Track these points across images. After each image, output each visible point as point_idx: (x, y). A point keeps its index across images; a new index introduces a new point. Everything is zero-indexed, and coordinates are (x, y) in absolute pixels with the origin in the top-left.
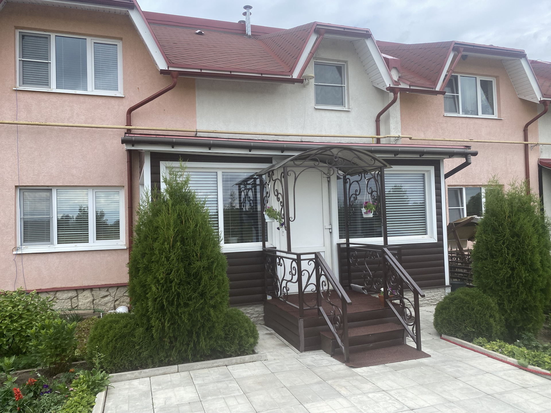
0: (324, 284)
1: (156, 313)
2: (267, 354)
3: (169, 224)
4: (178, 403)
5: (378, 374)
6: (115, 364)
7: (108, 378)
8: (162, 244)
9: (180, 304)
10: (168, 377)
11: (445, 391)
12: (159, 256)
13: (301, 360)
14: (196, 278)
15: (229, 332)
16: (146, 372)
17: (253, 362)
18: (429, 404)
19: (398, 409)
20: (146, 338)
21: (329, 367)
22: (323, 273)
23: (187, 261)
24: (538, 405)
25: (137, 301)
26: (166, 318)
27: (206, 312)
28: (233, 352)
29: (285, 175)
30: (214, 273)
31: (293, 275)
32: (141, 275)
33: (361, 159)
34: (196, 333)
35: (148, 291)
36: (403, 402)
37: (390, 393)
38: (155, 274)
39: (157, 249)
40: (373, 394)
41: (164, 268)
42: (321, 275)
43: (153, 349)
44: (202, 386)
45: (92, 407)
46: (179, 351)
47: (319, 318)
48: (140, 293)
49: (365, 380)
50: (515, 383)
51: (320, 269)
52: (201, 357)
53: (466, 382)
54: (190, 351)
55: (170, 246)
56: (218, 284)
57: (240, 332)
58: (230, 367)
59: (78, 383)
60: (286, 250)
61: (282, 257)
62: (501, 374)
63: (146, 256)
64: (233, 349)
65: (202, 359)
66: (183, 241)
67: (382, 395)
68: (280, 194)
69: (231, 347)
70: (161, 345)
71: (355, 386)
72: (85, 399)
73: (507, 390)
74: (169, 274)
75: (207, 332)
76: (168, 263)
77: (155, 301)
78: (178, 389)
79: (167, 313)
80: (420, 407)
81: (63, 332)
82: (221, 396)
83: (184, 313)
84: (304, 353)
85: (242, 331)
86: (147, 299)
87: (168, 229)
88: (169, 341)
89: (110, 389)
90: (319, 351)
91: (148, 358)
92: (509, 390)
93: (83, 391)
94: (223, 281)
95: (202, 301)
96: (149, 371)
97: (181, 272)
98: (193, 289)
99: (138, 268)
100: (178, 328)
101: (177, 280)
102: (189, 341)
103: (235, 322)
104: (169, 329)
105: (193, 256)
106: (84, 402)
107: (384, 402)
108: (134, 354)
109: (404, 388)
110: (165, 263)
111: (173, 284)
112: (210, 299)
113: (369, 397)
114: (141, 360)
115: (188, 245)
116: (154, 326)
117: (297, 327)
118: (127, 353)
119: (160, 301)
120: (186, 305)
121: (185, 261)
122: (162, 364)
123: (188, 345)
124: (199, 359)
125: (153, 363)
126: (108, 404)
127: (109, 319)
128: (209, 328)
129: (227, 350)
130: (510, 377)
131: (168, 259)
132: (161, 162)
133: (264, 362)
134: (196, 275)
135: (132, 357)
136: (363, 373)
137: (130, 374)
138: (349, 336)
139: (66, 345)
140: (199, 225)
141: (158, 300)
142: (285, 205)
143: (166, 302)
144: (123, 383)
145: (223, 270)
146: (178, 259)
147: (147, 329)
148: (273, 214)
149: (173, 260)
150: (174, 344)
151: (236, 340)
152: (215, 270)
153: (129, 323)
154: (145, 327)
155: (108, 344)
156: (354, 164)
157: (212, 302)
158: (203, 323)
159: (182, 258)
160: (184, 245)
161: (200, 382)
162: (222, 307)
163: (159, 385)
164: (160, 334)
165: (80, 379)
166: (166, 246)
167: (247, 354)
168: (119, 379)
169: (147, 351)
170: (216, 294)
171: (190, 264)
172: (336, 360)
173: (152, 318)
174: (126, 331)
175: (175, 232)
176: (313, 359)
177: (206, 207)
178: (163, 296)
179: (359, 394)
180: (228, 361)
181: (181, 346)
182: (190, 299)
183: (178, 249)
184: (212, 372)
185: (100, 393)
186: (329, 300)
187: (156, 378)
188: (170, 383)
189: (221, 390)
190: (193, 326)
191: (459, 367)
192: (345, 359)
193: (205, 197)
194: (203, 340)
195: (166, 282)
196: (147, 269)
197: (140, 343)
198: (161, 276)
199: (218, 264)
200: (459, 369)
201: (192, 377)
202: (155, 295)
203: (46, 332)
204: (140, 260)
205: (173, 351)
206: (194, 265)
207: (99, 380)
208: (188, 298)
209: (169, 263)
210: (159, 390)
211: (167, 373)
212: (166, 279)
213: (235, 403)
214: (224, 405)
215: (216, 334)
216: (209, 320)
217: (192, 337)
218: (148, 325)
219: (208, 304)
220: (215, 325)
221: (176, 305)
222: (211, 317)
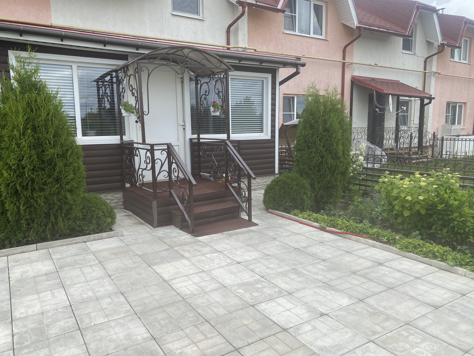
0: (175, 170)
1: (11, 197)
2: (124, 231)
3: (17, 112)
4: (35, 275)
5: (216, 240)
8: (12, 132)
9: (35, 189)
10: (26, 255)
11: (265, 248)
12: (8, 142)
13: (153, 234)
14: (50, 165)
15: (87, 213)
16: (3, 252)
17: (110, 238)
18: (253, 258)
19: (229, 264)
21: (177, 237)
22: (174, 161)
23: (40, 148)
24: (329, 253)
26: (21, 202)
27: (63, 196)
28: (91, 231)
29: (138, 71)
30: (69, 160)
31: (147, 164)
33: (209, 61)
34: (54, 215)
36: (233, 258)
37: (224, 253)
38: (6, 160)
39: (6, 135)
40: (210, 255)
41: (15, 155)
42: (173, 163)
43: (10, 231)
44: (59, 260)
46: (37, 232)
47: (171, 199)
49: (205, 244)
50: (316, 239)
51: (172, 158)
52: (60, 236)
53: (281, 241)
54: (48, 231)
55: (20, 133)
56: (74, 170)
57: (98, 213)
58: (88, 244)
60: (141, 142)
61: (138, 148)
62: (307, 234)
64: (91, 228)
65: (62, 238)
66: (34, 129)
67: (218, 254)
68: (134, 88)
69: (90, 227)
70: (18, 227)
71: (196, 250)
73: (310, 245)
74: (20, 160)
75: (65, 214)
76: (19, 149)
77: (8, 187)
78: (35, 263)
79: (21, 197)
80: (245, 261)
82: (77, 266)
83: (40, 197)
84: (157, 229)
85: (100, 212)
87: (17, 116)
88: (26, 223)
90: (170, 226)
91: (5, 240)
92: (311, 244)
94: (79, 168)
95: (57, 186)
96: (6, 251)
97: (33, 158)
98: (48, 175)
100: (35, 211)
101: (30, 166)
102: (47, 223)
103: (93, 205)
104: (26, 212)
105: (46, 144)
107: (218, 260)
109: (235, 249)
110: (16, 149)
111: (26, 170)
112: (65, 184)
113: (207, 257)
115: (40, 133)
116: (9, 209)
117: (151, 208)
119: (13, 186)
120: (42, 190)
121: (38, 149)
122: (19, 244)
123: (46, 226)
124: (59, 238)
125: (10, 244)
129: (86, 230)
130: (313, 236)
131: (18, 145)
132: (9, 51)
133: (121, 238)
134: (50, 162)
136: (204, 240)
138: (195, 212)
140: (51, 114)
141: (11, 185)
142: (139, 99)
143: (20, 187)
145: (78, 158)
146: (30, 146)
148: (129, 109)
149: (24, 147)
150: (32, 225)
151: (94, 220)
152: (70, 157)
156: (203, 65)
157: (68, 187)
158: (61, 206)
159: (34, 145)
160: (35, 133)
161: (57, 257)
162: (79, 191)
163: (17, 262)
164: (15, 217)
166: (15, 133)
167: (105, 232)
169: (4, 233)
170: (72, 180)
171: (43, 151)
172: (184, 232)
173: (5, 203)
175: (25, 119)
176: (164, 232)
177: (59, 97)
178: (16, 182)
179: (199, 256)
180: (87, 238)
181: (39, 226)
182: (45, 184)
183: (29, 136)
184: (71, 248)
186: (179, 184)
187: (14, 256)
188: (28, 260)
189: (78, 262)
191: (278, 231)
192: (191, 231)
193: (57, 87)
194: (61, 221)
195: (18, 168)
198: (12, 162)
199: (72, 152)
200: (278, 232)
201: (51, 253)
202: (8, 181)
205: (31, 231)
206: (47, 153)
208: (42, 183)
209: (21, 150)
210: (17, 265)
211: (25, 251)
212: (18, 165)
213: (90, 270)
214: (79, 273)
215: (74, 215)
216: (66, 203)
217: (49, 219)
218: (4, 209)
219: (64, 188)
220: (72, 208)
221: (31, 190)
222: (68, 200)
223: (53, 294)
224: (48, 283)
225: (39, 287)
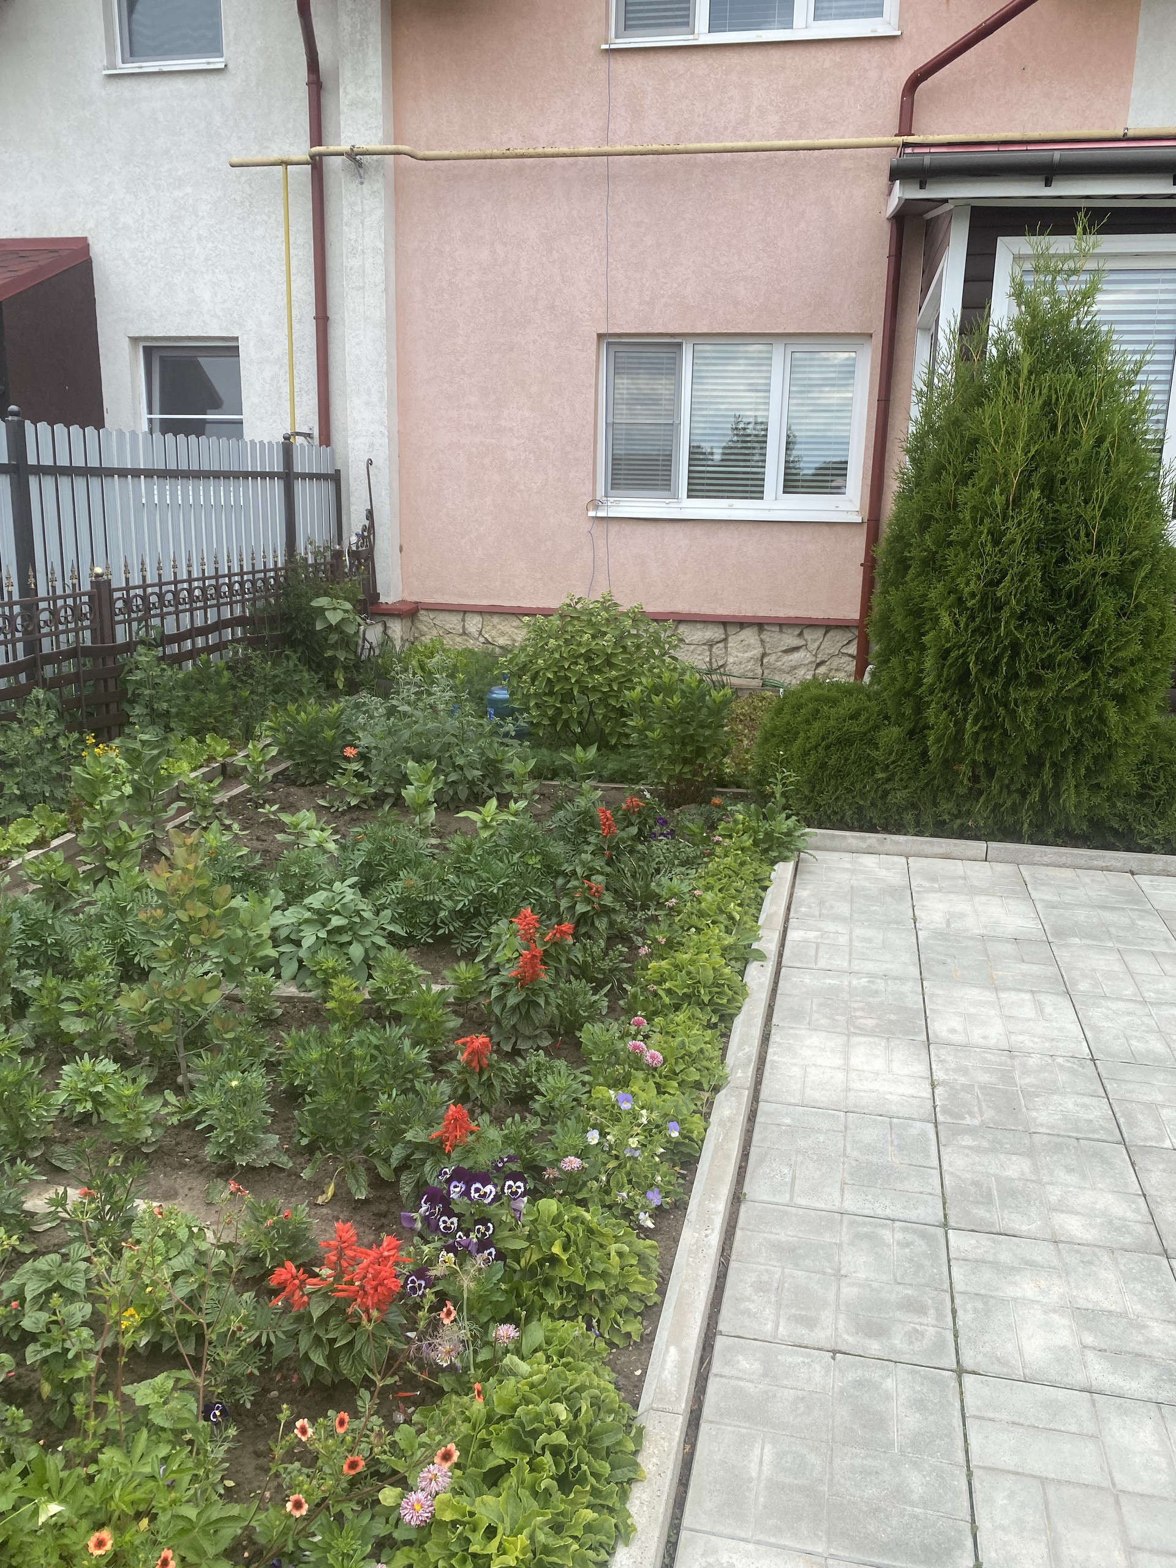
1: (944, 691)
3: (1012, 432)
4: (983, 931)
6: (820, 806)
7: (803, 835)
8: (985, 493)
9: (1017, 675)
10: (957, 867)
12: (970, 526)
14: (1075, 605)
15: (1154, 781)
16: (898, 843)
20: (908, 756)
23: (1053, 549)
25: (893, 652)
26: (971, 710)
27: (1094, 711)
28: (1157, 842)
30: (1137, 596)
32: (912, 580)
34: (1054, 764)
35: (927, 627)
38: (953, 579)
39: (969, 505)
43: (923, 789)
44: (1054, 907)
45: (765, 889)
46: (997, 807)
48: (904, 630)
52: (1057, 834)
54: (1027, 811)
55: (1007, 500)
56: (1145, 632)
58: (1144, 881)
59: (732, 830)
63: (934, 525)
64: (1160, 831)
65: (1060, 841)
66: (1049, 488)
69: (1155, 826)
70: (947, 781)
72: (749, 866)
74: (994, 583)
75: (1088, 768)
76: (997, 549)
77: (945, 659)
78: (984, 899)
79: (973, 696)
81: (700, 708)
82: (1111, 944)
83: (1026, 702)
86: (923, 648)
87: (1009, 446)
88: (970, 774)
89: (805, 861)
91: (906, 808)
93: (743, 849)
94: (1163, 625)
95: (1085, 676)
96: (907, 841)
97: (1032, 580)
98: (1061, 637)
99: (906, 558)
100: (1002, 743)
101: (1018, 603)
104: (976, 742)
105: (1077, 537)
106: (747, 872)
108: (869, 791)
110: (987, 549)
111: (1005, 614)
112: (1109, 675)
114: (888, 810)
115: (1065, 501)
116: (934, 725)
118: (852, 784)
119: (957, 659)
120: (1035, 681)
121: (1048, 551)
122: (941, 830)
123: (1024, 794)
124: (1051, 839)
125: (917, 823)
126: (801, 893)
127: (815, 691)
128: (1096, 758)
129: (1139, 833)
131: (996, 538)
132: (1000, 239)
134: (1077, 597)
135: (863, 796)
137: (857, 838)
139: (707, 739)
140: (1109, 440)
141: (953, 655)
143: (976, 663)
144: (836, 855)
147: (911, 733)
149: (1013, 541)
150: (984, 783)
152: (1141, 587)
153: (865, 709)
154: (908, 726)
155: (806, 753)
157: (1116, 684)
158: (1080, 740)
159: (1039, 541)
160: (1050, 500)
161: (1046, 897)
162: (1147, 703)
163: (933, 879)
164: (946, 750)
165: (736, 822)
166: (996, 498)
168: (828, 843)
169: (907, 791)
170: (1132, 663)
171: (1063, 559)
173: (928, 704)
174: (855, 727)
175: (1030, 455)
177: (1141, 382)
178: (969, 646)
180: (1142, 860)
181: (1005, 792)
182: (1049, 664)
183: (1030, 509)
184: (1087, 880)
185: (781, 863)
187: (924, 862)
188: (961, 882)
189: (1113, 930)
190: (1047, 744)
193: (1144, 347)
194: (1072, 788)
195: (983, 606)
196: (932, 565)
197: (887, 766)
198: (971, 586)
199: (1151, 572)
201: (1027, 879)
202: (948, 641)
203: (664, 702)
204: (914, 536)
205: (978, 801)
206: (1076, 566)
207: (782, 833)
208: (1042, 660)
209: (1000, 551)
210: (932, 890)
211: (954, 855)
212: (985, 596)
213: (1154, 969)
214: (1118, 967)
215: (1114, 778)
216: (1098, 735)
217: (1037, 776)
218: (917, 722)
219: (1103, 687)
220: (1114, 754)
221: (1006, 677)
222: (1106, 725)
223: (1040, 1007)
224: (1024, 967)
225: (1000, 973)
